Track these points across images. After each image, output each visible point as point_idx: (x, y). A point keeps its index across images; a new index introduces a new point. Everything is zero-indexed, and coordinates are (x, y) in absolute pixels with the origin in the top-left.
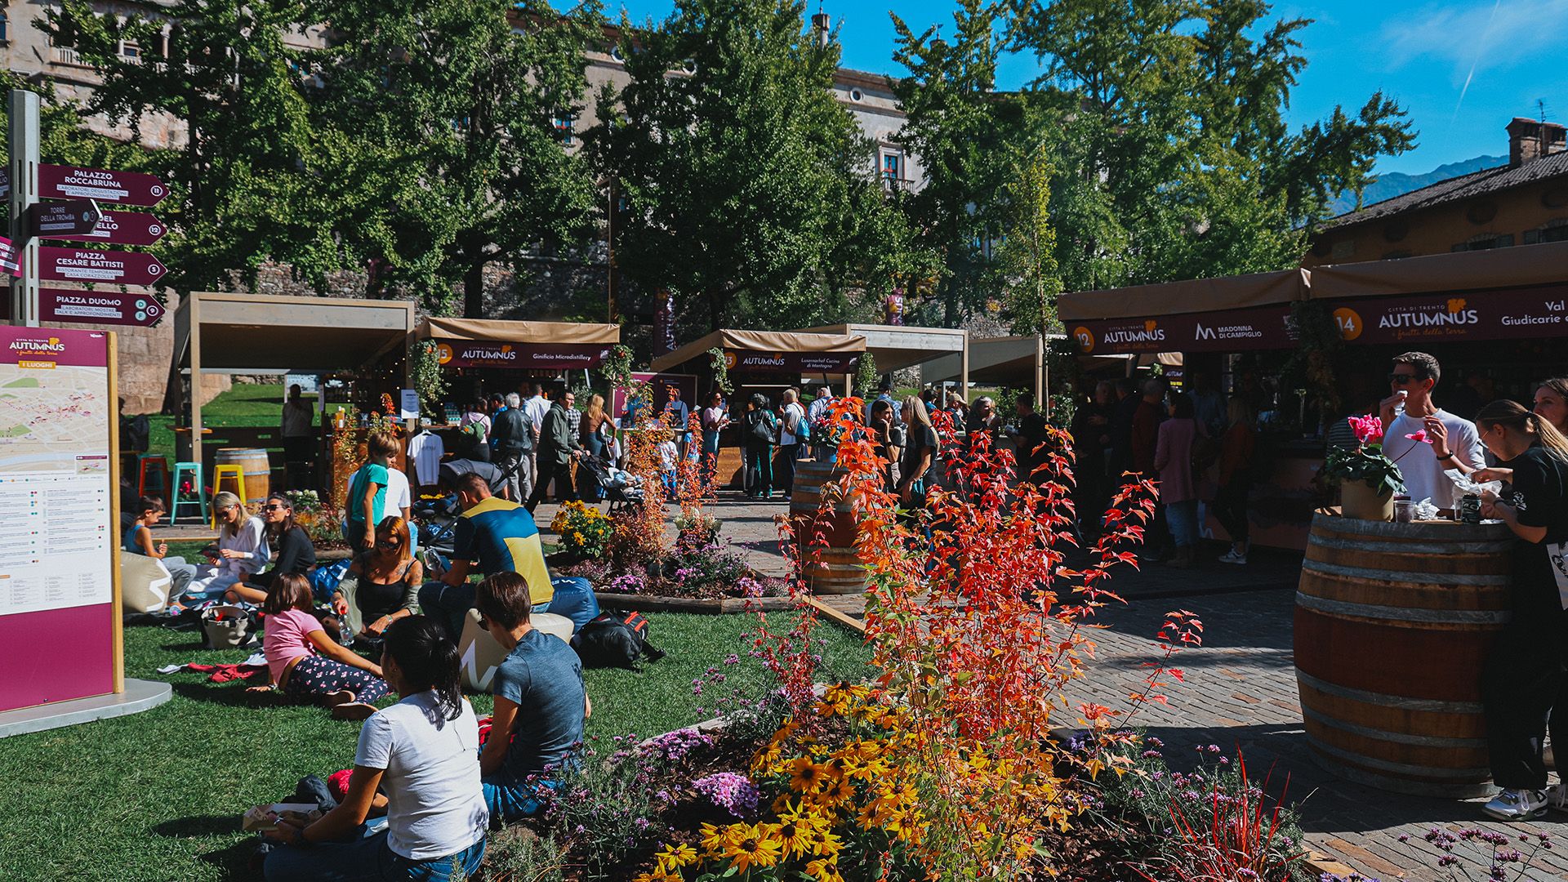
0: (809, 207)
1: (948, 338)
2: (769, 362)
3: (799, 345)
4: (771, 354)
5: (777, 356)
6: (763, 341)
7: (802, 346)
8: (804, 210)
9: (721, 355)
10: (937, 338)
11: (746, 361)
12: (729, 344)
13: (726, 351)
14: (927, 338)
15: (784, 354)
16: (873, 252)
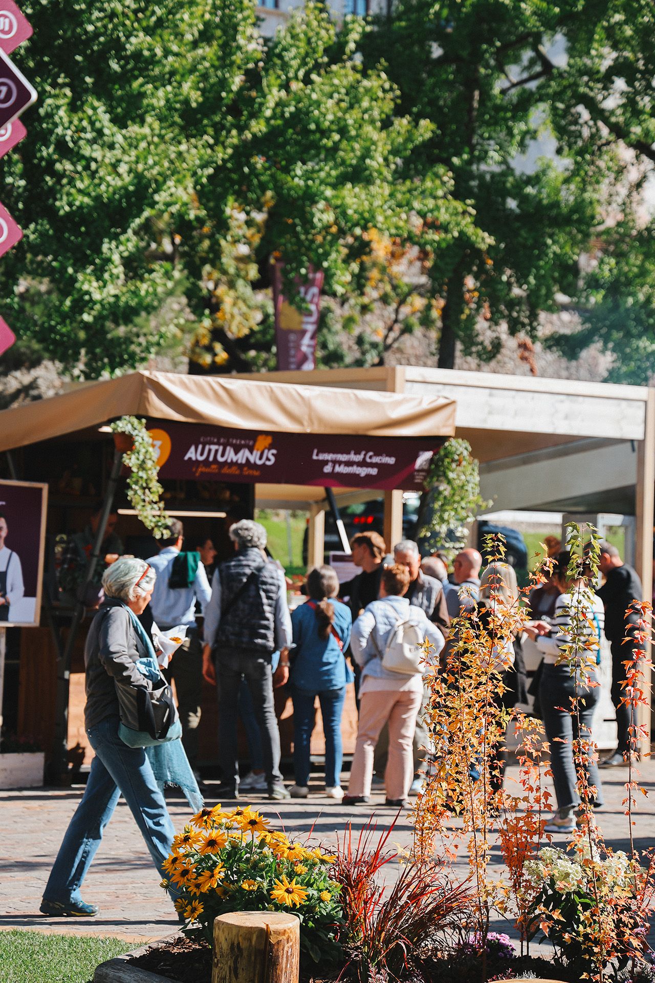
0: (167, 52)
1: (609, 408)
2: (243, 456)
3: (313, 415)
4: (247, 438)
5: (263, 442)
6: (236, 403)
7: (321, 420)
8: (153, 61)
9: (142, 436)
10: (586, 406)
11: (192, 454)
12: (160, 409)
13: (153, 424)
14: (566, 405)
15: (279, 439)
16: (308, 176)
